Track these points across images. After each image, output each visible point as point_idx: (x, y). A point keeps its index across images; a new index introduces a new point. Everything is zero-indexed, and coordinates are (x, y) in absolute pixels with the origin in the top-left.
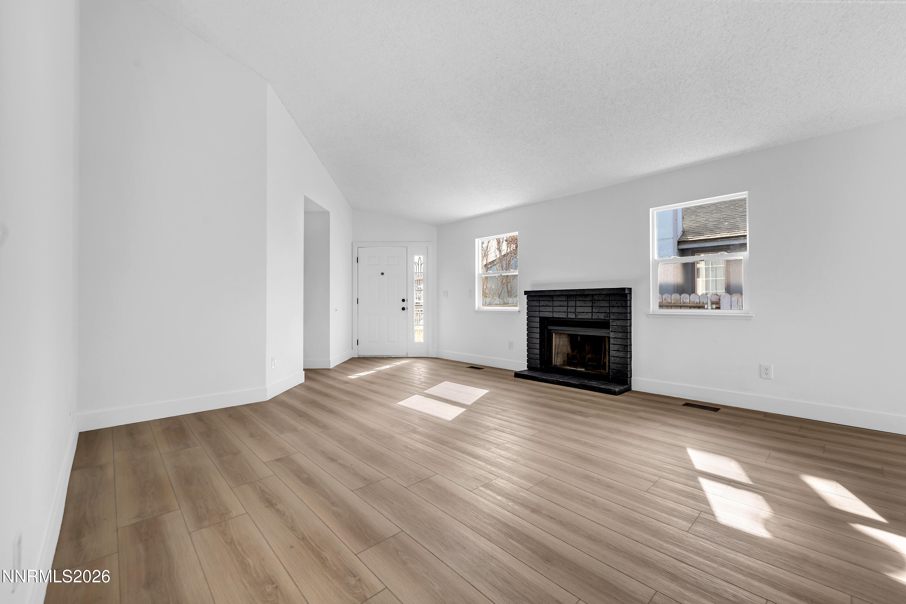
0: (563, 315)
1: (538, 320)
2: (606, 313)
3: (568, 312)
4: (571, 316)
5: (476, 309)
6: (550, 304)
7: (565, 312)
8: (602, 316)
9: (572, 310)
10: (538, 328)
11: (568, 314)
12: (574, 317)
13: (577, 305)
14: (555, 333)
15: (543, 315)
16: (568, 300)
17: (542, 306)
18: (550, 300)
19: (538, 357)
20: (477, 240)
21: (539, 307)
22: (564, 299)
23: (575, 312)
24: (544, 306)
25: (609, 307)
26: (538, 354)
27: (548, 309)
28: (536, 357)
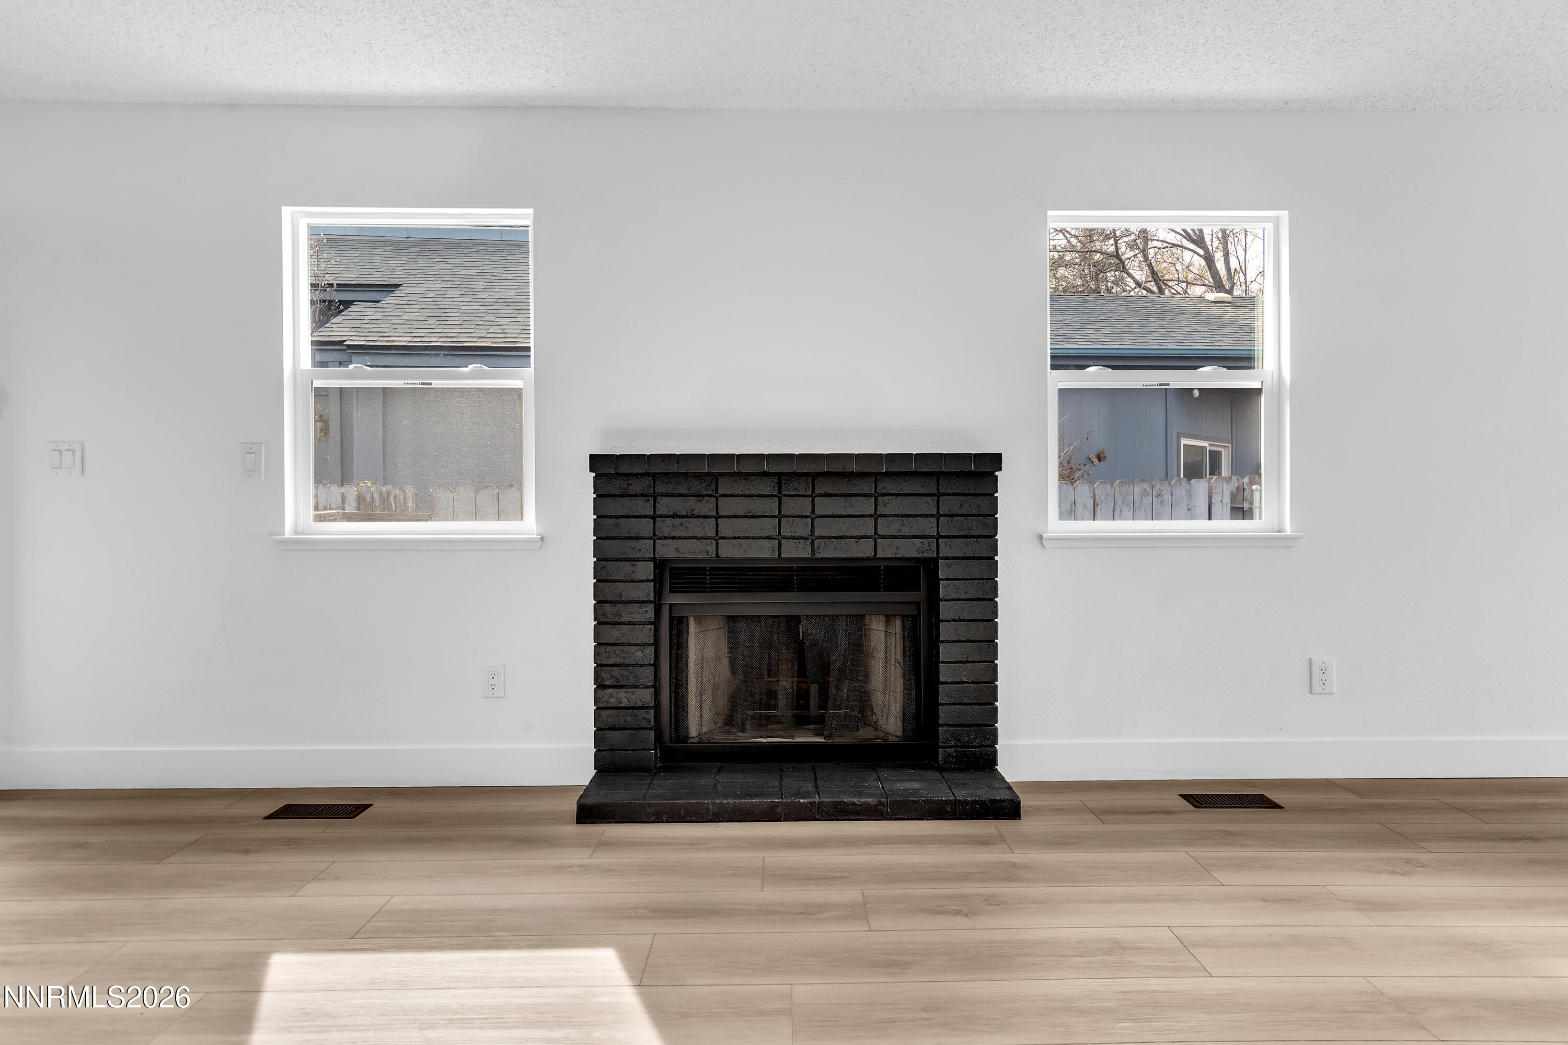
0: (762, 551)
1: (646, 570)
2: (925, 537)
3: (780, 539)
4: (796, 551)
5: (288, 533)
6: (707, 507)
7: (769, 538)
8: (911, 550)
9: (801, 527)
10: (648, 602)
11: (780, 545)
12: (806, 554)
13: (817, 512)
14: (699, 619)
15: (667, 550)
16: (780, 492)
17: (665, 516)
18: (704, 492)
19: (648, 717)
20: (287, 212)
21: (655, 522)
22: (766, 487)
23: (811, 538)
24: (675, 516)
25: (939, 516)
26: (648, 708)
27: (695, 527)
28: (640, 717)
